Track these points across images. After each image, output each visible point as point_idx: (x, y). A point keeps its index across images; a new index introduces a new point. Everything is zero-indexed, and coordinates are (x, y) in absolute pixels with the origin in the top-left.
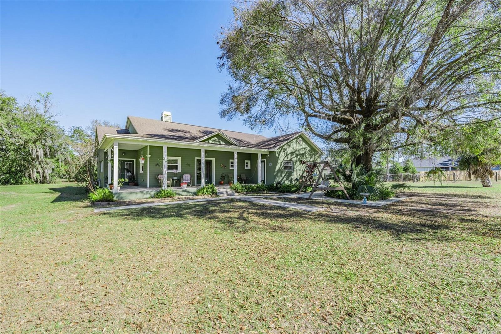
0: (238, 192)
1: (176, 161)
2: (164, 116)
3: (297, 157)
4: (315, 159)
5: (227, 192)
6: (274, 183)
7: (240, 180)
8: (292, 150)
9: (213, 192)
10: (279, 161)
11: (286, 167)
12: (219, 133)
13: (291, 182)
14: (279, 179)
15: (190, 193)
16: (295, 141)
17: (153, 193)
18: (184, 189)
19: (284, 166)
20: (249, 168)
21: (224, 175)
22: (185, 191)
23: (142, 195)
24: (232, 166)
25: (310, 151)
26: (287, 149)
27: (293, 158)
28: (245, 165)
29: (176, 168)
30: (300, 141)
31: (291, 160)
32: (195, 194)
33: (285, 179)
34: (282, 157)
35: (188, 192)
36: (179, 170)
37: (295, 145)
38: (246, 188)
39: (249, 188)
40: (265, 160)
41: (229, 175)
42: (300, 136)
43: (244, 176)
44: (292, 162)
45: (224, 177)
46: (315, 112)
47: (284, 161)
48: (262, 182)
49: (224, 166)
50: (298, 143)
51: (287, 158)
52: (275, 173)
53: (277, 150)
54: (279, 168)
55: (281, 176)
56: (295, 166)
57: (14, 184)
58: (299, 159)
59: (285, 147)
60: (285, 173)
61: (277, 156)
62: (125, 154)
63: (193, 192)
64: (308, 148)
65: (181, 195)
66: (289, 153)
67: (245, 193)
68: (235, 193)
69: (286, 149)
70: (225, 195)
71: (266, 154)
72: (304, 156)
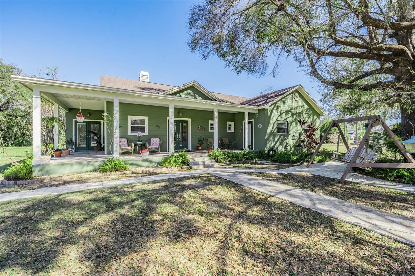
0: (219, 162)
1: (143, 122)
2: (141, 76)
3: (293, 117)
4: (313, 119)
5: (204, 162)
6: (265, 149)
7: (222, 145)
8: (288, 108)
9: (185, 163)
10: (272, 122)
11: (279, 130)
12: (194, 85)
13: (286, 148)
14: (270, 144)
15: (154, 163)
16: (290, 96)
17: (97, 164)
18: (145, 158)
19: (277, 128)
20: (232, 130)
21: (202, 139)
22: (146, 160)
23: (81, 166)
24: (212, 128)
25: (307, 109)
26: (282, 107)
27: (288, 118)
28: (228, 127)
29: (142, 130)
30: (297, 97)
31: (285, 120)
32: (160, 164)
33: (278, 143)
34: (275, 117)
35: (151, 162)
36: (147, 133)
37: (290, 102)
38: (229, 157)
39: (233, 157)
40: (253, 120)
41: (208, 139)
42: (297, 91)
43: (226, 141)
44: (286, 123)
45: (202, 141)
46: (338, 42)
47: (277, 122)
48: (249, 148)
49: (203, 129)
50: (294, 99)
51: (281, 118)
52: (266, 137)
53: (270, 106)
54: (272, 131)
55: (274, 141)
56: (291, 128)
57: (26, 146)
58: (295, 120)
59: (279, 104)
60: (279, 136)
61: (269, 115)
62: (90, 115)
63: (157, 161)
64: (306, 107)
65: (141, 166)
66: (283, 111)
67: (228, 163)
68: (214, 163)
69: (280, 106)
70: (201, 167)
71: (255, 113)
72: (301, 116)
